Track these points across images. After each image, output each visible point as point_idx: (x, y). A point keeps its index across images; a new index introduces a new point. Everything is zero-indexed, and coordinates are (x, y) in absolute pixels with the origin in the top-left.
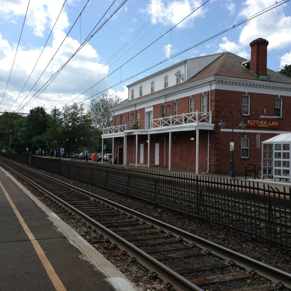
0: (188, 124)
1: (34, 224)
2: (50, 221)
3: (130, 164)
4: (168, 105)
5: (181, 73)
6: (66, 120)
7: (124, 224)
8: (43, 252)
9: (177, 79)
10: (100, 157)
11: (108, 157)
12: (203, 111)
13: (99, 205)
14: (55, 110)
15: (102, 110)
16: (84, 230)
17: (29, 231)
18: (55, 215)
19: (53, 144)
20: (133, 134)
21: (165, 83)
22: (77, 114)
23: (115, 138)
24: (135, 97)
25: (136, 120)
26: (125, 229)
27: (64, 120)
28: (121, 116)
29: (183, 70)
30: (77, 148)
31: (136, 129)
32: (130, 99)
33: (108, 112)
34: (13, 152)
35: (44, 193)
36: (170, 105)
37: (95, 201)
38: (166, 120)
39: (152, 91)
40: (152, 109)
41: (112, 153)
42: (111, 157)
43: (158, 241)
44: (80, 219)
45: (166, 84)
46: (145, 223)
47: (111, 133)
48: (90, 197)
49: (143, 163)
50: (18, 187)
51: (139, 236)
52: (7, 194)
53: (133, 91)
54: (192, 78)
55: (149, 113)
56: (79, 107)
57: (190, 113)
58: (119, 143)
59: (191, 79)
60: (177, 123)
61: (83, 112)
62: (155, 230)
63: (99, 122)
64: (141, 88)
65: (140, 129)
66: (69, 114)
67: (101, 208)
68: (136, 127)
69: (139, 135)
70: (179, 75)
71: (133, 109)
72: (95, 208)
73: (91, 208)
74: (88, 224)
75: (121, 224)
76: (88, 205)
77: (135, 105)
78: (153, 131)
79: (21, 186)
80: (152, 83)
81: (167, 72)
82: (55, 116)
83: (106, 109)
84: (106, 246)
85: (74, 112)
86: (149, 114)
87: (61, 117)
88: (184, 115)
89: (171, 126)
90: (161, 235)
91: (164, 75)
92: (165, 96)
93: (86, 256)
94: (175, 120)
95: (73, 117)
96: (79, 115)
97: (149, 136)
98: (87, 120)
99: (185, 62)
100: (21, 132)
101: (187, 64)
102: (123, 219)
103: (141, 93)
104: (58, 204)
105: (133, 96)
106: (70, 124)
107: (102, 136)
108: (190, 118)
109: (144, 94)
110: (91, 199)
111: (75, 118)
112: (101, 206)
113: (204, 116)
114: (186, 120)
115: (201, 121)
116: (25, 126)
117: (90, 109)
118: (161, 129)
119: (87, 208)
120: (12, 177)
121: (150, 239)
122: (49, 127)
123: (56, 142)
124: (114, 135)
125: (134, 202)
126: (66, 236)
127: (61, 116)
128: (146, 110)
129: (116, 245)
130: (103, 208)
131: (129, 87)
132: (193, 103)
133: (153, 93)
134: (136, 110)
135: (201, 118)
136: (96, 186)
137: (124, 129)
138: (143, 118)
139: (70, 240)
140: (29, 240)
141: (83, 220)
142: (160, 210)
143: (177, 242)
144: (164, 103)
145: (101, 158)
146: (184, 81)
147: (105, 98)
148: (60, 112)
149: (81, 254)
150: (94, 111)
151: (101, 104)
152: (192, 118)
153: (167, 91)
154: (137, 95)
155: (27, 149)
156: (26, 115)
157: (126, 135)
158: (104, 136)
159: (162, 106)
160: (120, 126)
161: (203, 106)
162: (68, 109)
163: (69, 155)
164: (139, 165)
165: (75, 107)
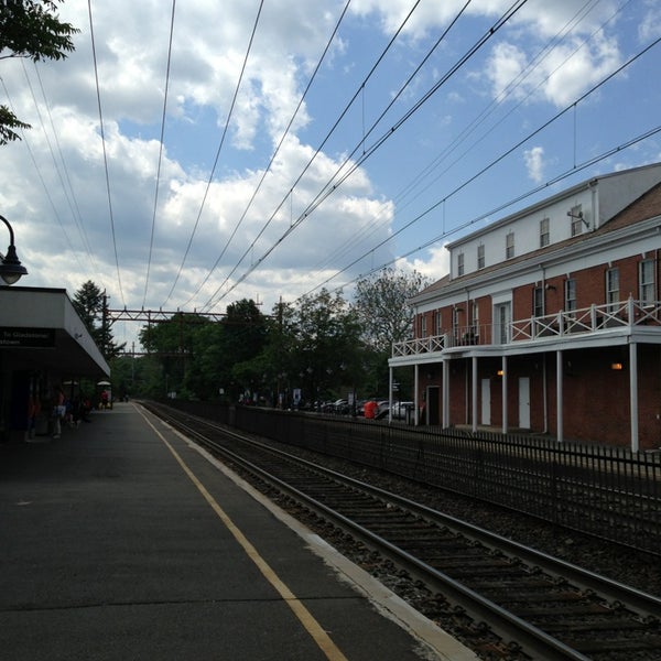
0: (606, 331)
1: (280, 560)
2: (314, 555)
3: (458, 426)
4: (549, 287)
5: (583, 210)
6: (305, 326)
7: (485, 570)
8: (323, 632)
9: (573, 224)
10: (383, 409)
11: (403, 410)
12: (645, 298)
13: (409, 520)
14: (281, 306)
15: (383, 304)
16: (395, 580)
17: (275, 576)
18: (323, 542)
19: (275, 379)
20: (465, 356)
21: (542, 236)
22: (329, 312)
23: (419, 366)
24: (467, 271)
25: (470, 324)
26: (493, 584)
27: (299, 327)
28: (434, 314)
29: (587, 203)
30: (329, 390)
31: (472, 344)
32: (455, 275)
33: (397, 309)
34: (192, 397)
35: (277, 488)
36: (556, 287)
37: (398, 510)
38: (547, 321)
39: (508, 256)
40: (509, 297)
41: (413, 400)
42: (410, 409)
43: (590, 622)
44: (376, 553)
45: (544, 237)
46: (540, 572)
47: (409, 354)
48: (383, 501)
49: (489, 423)
50: (222, 473)
51: (533, 606)
52: (202, 489)
53: (461, 258)
54: (612, 220)
55: (502, 307)
56: (334, 296)
57: (608, 305)
58: (429, 376)
59: (610, 224)
60: (577, 329)
61: (342, 309)
62: (571, 591)
63: (376, 330)
64: (481, 250)
65: (483, 344)
66: (312, 314)
67: (415, 528)
68: (471, 340)
69: (479, 359)
70: (577, 216)
71: (463, 298)
72: (401, 528)
73: (394, 528)
74: (399, 567)
75: (479, 570)
76: (384, 520)
77: (468, 289)
78: (514, 347)
79: (226, 470)
80: (510, 237)
81: (547, 209)
82: (280, 318)
83: (391, 302)
84: (459, 625)
85: (323, 309)
86: (503, 310)
87: (295, 320)
88: (593, 310)
89: (560, 336)
90: (594, 606)
91: (540, 217)
92: (544, 266)
93: (431, 650)
94: (572, 322)
95: (321, 320)
96: (332, 316)
97: (504, 360)
98: (350, 325)
99: (594, 182)
100: (207, 354)
101: (597, 188)
102: (480, 559)
103: (481, 261)
104: (314, 515)
105: (461, 268)
106: (314, 336)
107: (389, 360)
108: (611, 316)
109: (488, 264)
110: (389, 506)
111: (324, 321)
112: (416, 525)
113: (650, 310)
114: (599, 320)
115: (640, 324)
116: (216, 342)
117: (355, 301)
118: (536, 344)
119: (383, 526)
120: (202, 451)
121: (566, 616)
122: (268, 343)
123: (284, 374)
124: (418, 359)
125: (495, 516)
126: (365, 594)
127: (295, 317)
128: (495, 301)
129: (485, 624)
130: (421, 528)
131: (450, 248)
132: (616, 279)
133: (510, 260)
134: (470, 301)
135: (640, 316)
136: (392, 474)
137: (442, 344)
138: (486, 318)
139: (378, 606)
140: (282, 599)
141: (384, 557)
142: (569, 541)
143: (644, 628)
144: (540, 283)
145: (387, 412)
146: (591, 228)
147: (389, 276)
148: (292, 310)
149: (417, 643)
150: (364, 305)
151: (380, 290)
152: (617, 316)
153: (546, 254)
154: (471, 266)
155: (222, 391)
156: (220, 318)
157: (449, 357)
158: (394, 362)
159: (534, 290)
160: (431, 338)
161: (644, 286)
162: (308, 303)
163: (313, 405)
164: (479, 428)
165: (324, 297)
